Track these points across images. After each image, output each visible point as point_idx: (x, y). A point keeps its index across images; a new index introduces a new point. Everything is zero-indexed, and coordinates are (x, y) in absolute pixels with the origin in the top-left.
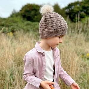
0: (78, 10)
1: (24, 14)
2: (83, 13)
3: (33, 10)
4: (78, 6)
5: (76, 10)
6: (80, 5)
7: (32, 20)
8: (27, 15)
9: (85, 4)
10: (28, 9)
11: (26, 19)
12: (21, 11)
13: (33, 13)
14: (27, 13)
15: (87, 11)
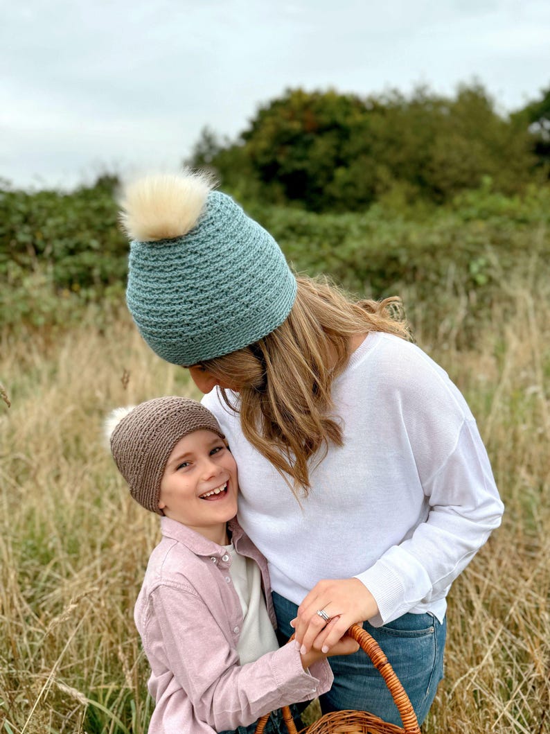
1: (263, 160)
3: (321, 130)
7: (320, 191)
8: (288, 161)
10: (296, 126)
11: (277, 189)
12: (246, 136)
13: (323, 147)
14: (289, 149)
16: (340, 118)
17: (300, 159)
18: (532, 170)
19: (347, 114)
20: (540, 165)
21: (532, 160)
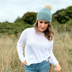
0: (63, 15)
1: (25, 19)
2: (67, 16)
3: (31, 16)
4: (63, 12)
5: (62, 15)
6: (65, 11)
7: (31, 23)
9: (68, 10)
10: (28, 16)
11: (27, 22)
12: (23, 17)
14: (28, 18)
15: (70, 15)
16: (33, 15)
17: (29, 19)
18: (55, 20)
19: (34, 14)
20: (56, 19)
21: (55, 19)
